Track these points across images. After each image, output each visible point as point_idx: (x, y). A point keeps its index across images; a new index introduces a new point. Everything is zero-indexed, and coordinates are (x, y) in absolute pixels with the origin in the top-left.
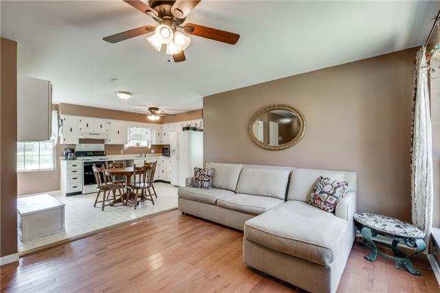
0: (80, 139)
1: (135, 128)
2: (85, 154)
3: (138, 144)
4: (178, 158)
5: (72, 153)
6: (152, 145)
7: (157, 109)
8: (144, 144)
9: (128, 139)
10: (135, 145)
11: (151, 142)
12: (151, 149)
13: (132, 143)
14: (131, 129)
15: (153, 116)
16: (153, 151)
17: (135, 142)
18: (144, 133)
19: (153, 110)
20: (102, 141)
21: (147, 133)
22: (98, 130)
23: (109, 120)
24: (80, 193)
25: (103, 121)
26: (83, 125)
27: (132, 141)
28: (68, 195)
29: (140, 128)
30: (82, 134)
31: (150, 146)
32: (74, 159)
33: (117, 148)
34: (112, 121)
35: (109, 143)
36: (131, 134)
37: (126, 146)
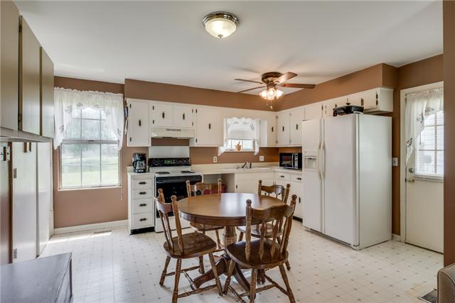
0: (153, 139)
1: (235, 119)
2: (160, 162)
3: (239, 147)
4: (322, 175)
5: (143, 161)
6: (260, 148)
7: (277, 75)
8: (247, 146)
9: (225, 138)
10: (234, 148)
11: (259, 142)
12: (259, 154)
13: (229, 145)
14: (229, 121)
15: (271, 90)
16: (262, 158)
17: (236, 143)
18: (248, 128)
19: (269, 78)
20: (185, 142)
21: (253, 128)
22: (180, 123)
23: (195, 107)
24: (151, 230)
25: (186, 108)
26: (156, 115)
27: (230, 141)
28: (135, 232)
29: (243, 120)
30: (155, 130)
31: (257, 150)
32: (145, 171)
33: (208, 153)
34: (200, 108)
35: (196, 145)
36: (229, 130)
37: (222, 150)
